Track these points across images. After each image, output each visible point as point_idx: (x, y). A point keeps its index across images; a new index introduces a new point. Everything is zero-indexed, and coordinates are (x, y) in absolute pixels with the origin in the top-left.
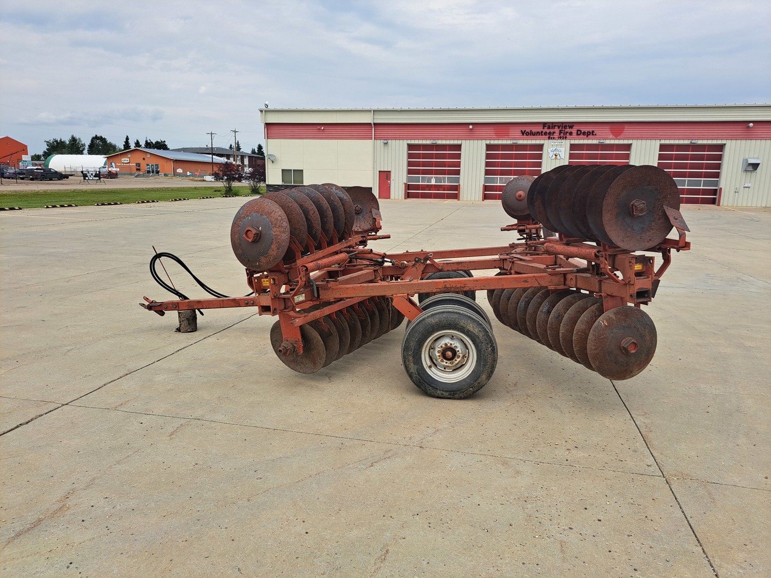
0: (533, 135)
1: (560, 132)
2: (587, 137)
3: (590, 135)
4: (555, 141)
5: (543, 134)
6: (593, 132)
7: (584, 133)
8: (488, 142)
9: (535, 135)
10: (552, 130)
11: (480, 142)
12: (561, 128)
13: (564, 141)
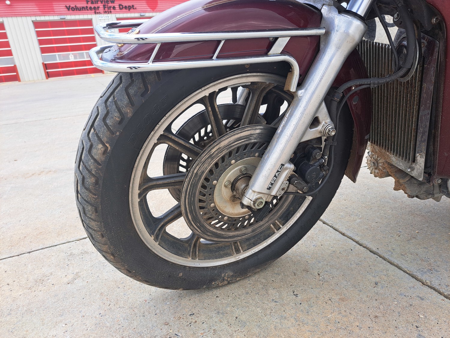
0: (79, 10)
1: (104, 8)
2: (129, 10)
3: (131, 9)
4: (102, 15)
5: (88, 9)
6: (133, 6)
7: (126, 7)
8: (34, 18)
9: (80, 10)
10: (96, 5)
11: (24, 18)
12: (103, 3)
13: (109, 15)
